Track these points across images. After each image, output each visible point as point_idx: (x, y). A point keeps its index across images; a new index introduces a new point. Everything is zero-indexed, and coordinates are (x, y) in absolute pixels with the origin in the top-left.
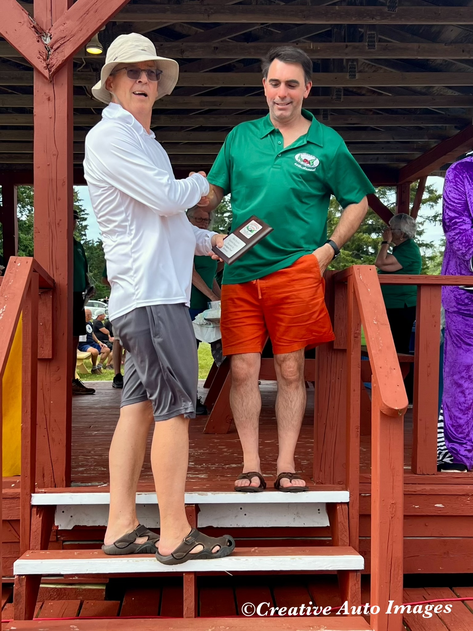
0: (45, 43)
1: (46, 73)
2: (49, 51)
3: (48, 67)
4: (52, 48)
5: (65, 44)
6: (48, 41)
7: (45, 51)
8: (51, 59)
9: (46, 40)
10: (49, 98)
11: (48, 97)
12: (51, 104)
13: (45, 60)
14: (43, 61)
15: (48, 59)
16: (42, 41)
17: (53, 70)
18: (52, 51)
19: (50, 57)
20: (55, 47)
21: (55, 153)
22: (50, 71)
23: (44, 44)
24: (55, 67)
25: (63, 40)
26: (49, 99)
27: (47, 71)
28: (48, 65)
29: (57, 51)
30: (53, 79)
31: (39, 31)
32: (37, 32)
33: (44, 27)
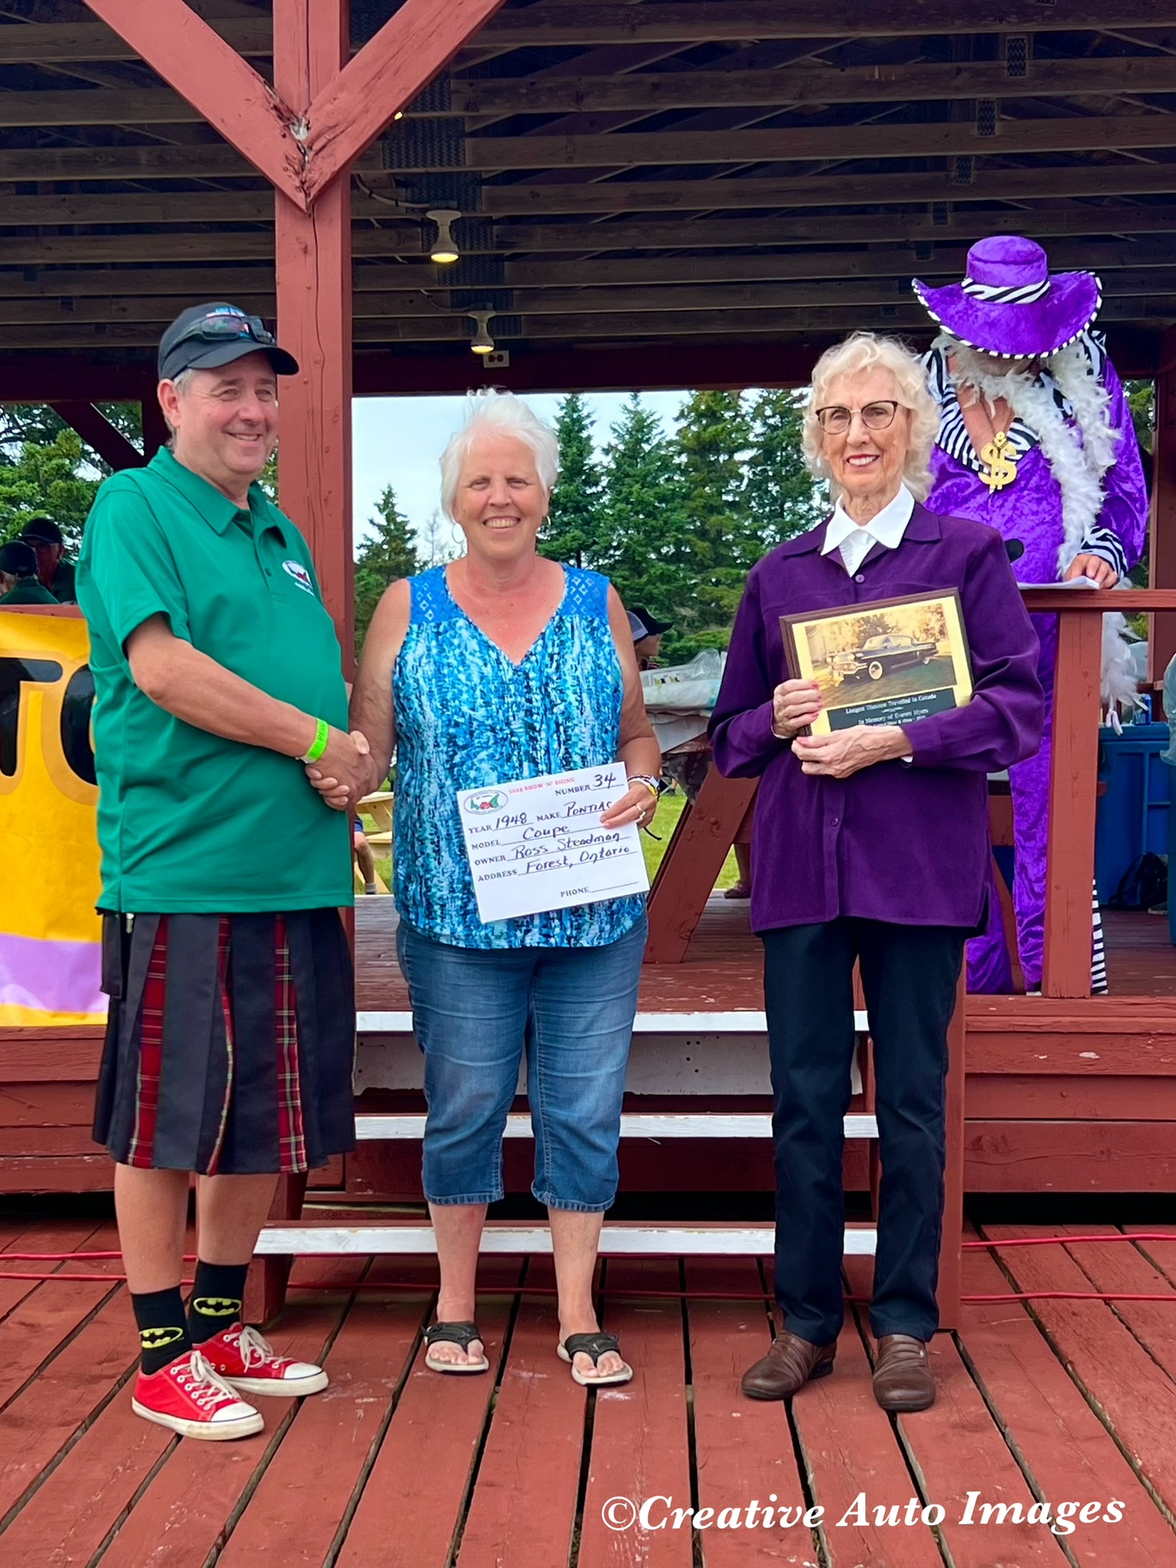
0: (297, 137)
1: (300, 199)
2: (304, 154)
3: (303, 186)
4: (311, 148)
5: (337, 139)
6: (302, 135)
7: (297, 155)
8: (310, 171)
9: (297, 132)
10: (306, 247)
11: (303, 246)
12: (311, 259)
13: (297, 173)
14: (294, 176)
15: (303, 170)
16: (291, 134)
17: (313, 192)
18: (311, 154)
19: (308, 166)
20: (316, 147)
21: (318, 358)
22: (307, 195)
23: (294, 139)
24: (317, 187)
25: (334, 130)
26: (305, 251)
27: (302, 195)
28: (303, 183)
29: (321, 154)
30: (313, 211)
31: (285, 115)
32: (281, 117)
33: (294, 107)
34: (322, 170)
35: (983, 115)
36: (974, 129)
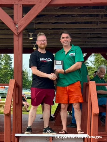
1: (17, 34)
5: (21, 27)
7: (16, 29)
9: (17, 26)
14: (16, 31)
17: (18, 33)
20: (19, 28)
26: (17, 40)
30: (18, 36)
31: (15, 24)
32: (14, 24)
33: (16, 23)
34: (19, 31)
35: (97, 23)
36: (96, 24)
